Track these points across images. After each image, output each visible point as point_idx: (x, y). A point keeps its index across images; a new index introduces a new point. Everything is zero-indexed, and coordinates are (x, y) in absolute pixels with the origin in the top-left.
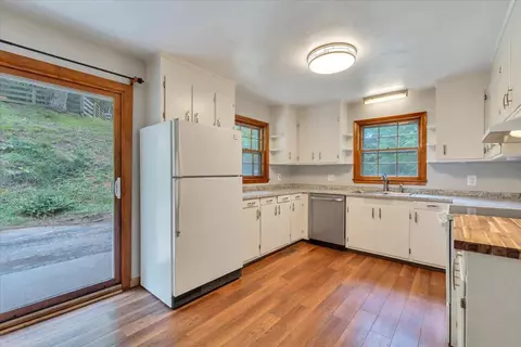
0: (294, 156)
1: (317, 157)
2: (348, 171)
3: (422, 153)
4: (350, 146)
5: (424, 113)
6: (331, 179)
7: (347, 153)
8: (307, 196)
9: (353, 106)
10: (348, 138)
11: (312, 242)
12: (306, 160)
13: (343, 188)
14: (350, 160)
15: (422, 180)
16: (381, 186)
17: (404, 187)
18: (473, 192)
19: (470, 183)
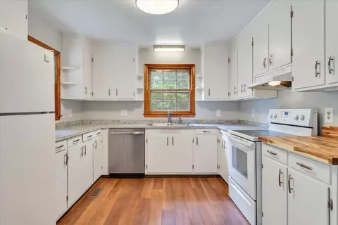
0: (89, 91)
1: (113, 93)
2: (139, 107)
3: (192, 93)
4: (141, 85)
5: (193, 65)
6: (124, 115)
7: (139, 90)
8: (107, 131)
9: (143, 51)
10: (139, 78)
11: (112, 176)
12: (102, 96)
13: (136, 122)
14: (141, 98)
15: (192, 113)
17: (182, 119)
18: (220, 120)
19: (218, 115)
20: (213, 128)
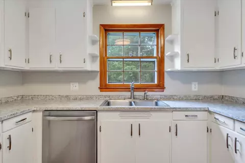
2: (93, 79)
3: (161, 62)
4: (96, 50)
5: (162, 26)
6: (74, 88)
7: (93, 57)
8: (40, 115)
13: (89, 98)
14: (96, 67)
15: (161, 86)
16: (128, 94)
17: (148, 93)
18: (197, 96)
19: (193, 89)
20: (200, 110)
